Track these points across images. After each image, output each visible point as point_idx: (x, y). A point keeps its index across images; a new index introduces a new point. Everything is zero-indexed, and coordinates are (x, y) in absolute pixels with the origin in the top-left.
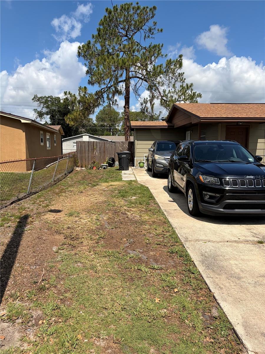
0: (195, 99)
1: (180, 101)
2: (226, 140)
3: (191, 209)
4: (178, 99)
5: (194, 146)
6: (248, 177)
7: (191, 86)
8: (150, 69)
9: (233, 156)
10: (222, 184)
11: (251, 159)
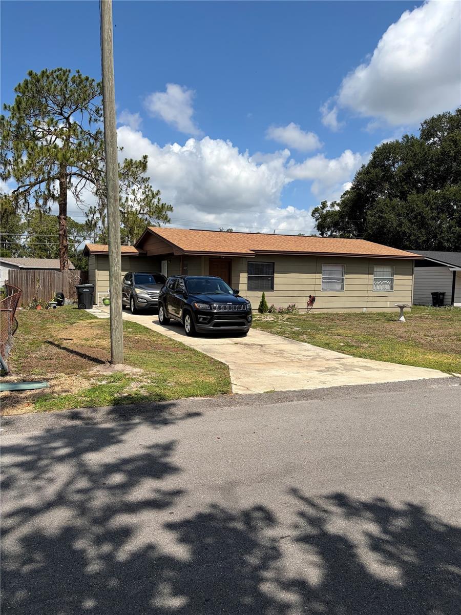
0: (164, 213)
1: (143, 213)
2: (210, 275)
3: (188, 332)
4: (140, 211)
5: (187, 281)
6: (229, 303)
7: (157, 194)
8: (101, 169)
9: (218, 290)
10: (211, 309)
11: (231, 292)
